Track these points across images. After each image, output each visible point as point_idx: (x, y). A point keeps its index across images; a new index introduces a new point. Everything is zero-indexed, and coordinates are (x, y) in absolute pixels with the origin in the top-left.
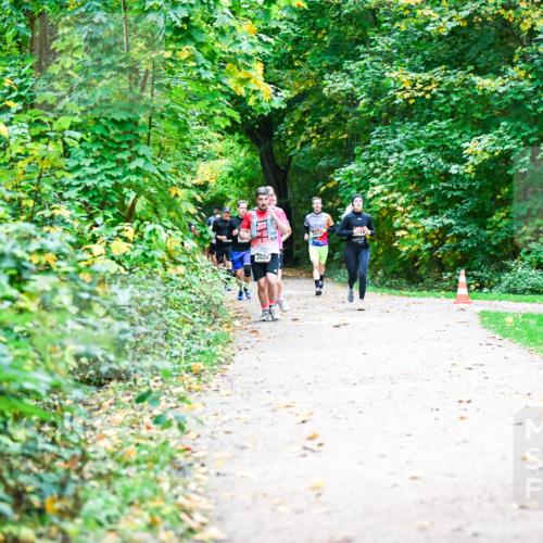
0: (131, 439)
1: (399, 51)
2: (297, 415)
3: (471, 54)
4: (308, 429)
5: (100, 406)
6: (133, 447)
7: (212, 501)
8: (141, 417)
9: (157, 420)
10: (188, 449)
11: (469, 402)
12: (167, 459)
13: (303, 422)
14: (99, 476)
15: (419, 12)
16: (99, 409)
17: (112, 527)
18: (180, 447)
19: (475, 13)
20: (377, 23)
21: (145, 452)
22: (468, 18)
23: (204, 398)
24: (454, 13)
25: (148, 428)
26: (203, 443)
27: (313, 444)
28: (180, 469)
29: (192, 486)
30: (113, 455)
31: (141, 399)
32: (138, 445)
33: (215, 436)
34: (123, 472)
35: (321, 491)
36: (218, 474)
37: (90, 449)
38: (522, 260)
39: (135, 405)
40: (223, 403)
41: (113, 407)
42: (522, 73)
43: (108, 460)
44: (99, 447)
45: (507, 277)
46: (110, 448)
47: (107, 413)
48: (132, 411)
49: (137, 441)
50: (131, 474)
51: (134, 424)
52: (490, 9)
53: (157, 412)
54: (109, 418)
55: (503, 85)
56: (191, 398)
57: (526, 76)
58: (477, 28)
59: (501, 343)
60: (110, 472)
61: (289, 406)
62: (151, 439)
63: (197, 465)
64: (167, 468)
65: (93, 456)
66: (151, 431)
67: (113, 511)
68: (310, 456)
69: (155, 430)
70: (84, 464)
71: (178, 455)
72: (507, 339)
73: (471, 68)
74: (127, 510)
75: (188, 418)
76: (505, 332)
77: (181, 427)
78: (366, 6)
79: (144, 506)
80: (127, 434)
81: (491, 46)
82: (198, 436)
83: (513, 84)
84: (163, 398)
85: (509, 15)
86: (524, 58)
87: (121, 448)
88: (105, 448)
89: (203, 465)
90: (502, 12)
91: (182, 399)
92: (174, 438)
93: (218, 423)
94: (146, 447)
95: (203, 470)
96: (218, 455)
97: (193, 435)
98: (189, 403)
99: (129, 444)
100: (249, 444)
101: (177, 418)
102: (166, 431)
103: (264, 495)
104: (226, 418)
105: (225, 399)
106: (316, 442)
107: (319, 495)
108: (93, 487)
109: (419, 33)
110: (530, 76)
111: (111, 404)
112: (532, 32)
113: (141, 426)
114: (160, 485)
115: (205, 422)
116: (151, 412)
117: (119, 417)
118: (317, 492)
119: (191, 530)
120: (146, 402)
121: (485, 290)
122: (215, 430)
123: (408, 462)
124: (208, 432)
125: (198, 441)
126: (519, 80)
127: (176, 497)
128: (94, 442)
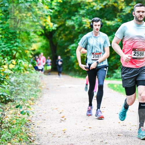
0: (14, 118)
1: (86, 14)
2: (59, 111)
3: (105, 15)
4: (62, 115)
5: (6, 109)
6: (15, 120)
7: (36, 134)
8: (17, 112)
9: (21, 113)
10: (30, 120)
11: (105, 107)
12: (24, 123)
13: (61, 113)
14: (6, 128)
15: (92, 4)
16: (6, 110)
17: (10, 141)
18: (28, 120)
19: (107, 4)
20: (80, 7)
21: (18, 121)
22: (105, 6)
23: (34, 107)
24: (101, 4)
25: (19, 115)
26: (34, 119)
27: (63, 119)
28: (28, 126)
29: (31, 130)
30: (9, 122)
31: (17, 107)
32: (16, 119)
33: (37, 117)
34: (12, 126)
35: (65, 131)
36: (38, 127)
37: (3, 120)
38: (119, 70)
39: (16, 109)
40: (39, 108)
41: (10, 109)
42: (119, 20)
43: (8, 123)
44: (6, 120)
45: (115, 74)
46: (9, 120)
47: (8, 111)
48: (15, 110)
49: (16, 118)
50: (15, 127)
51: (15, 114)
52: (110, 3)
53: (21, 110)
54: (8, 112)
55: (114, 23)
56: (30, 106)
57: (120, 21)
58: (107, 8)
59: (113, 92)
60: (9, 127)
61: (57, 109)
62: (20, 118)
63: (32, 125)
64: (24, 126)
65: (4, 122)
66: (20, 116)
67: (10, 137)
68: (62, 122)
69: (21, 115)
70: (2, 124)
71: (27, 122)
72: (115, 91)
73: (105, 19)
74: (13, 137)
75: (30, 112)
76: (114, 89)
77: (28, 114)
78: (77, 2)
79: (18, 136)
80: (13, 116)
81: (111, 13)
82: (32, 117)
83: (116, 23)
84: (23, 107)
85: (116, 5)
86: (119, 16)
87: (12, 120)
88: (8, 120)
89: (34, 125)
90: (114, 4)
91: (28, 107)
92: (26, 117)
93: (38, 113)
94: (18, 120)
95: (34, 126)
96: (38, 122)
97: (31, 117)
98: (30, 108)
99: (14, 119)
100: (46, 119)
101: (27, 112)
102: (24, 115)
103: (50, 133)
104: (40, 112)
105: (40, 107)
106: (64, 118)
107: (65, 132)
108: (4, 130)
109: (92, 9)
110: (121, 21)
111: (9, 108)
112: (122, 10)
113: (17, 114)
114: (22, 130)
115: (34, 113)
116: (20, 110)
117: (11, 112)
118: (64, 132)
119: (30, 142)
120: (19, 108)
121: (109, 78)
122: (37, 115)
123: (88, 124)
124: (35, 116)
125: (32, 118)
126: (118, 22)
127: (27, 133)
128: (5, 119)
